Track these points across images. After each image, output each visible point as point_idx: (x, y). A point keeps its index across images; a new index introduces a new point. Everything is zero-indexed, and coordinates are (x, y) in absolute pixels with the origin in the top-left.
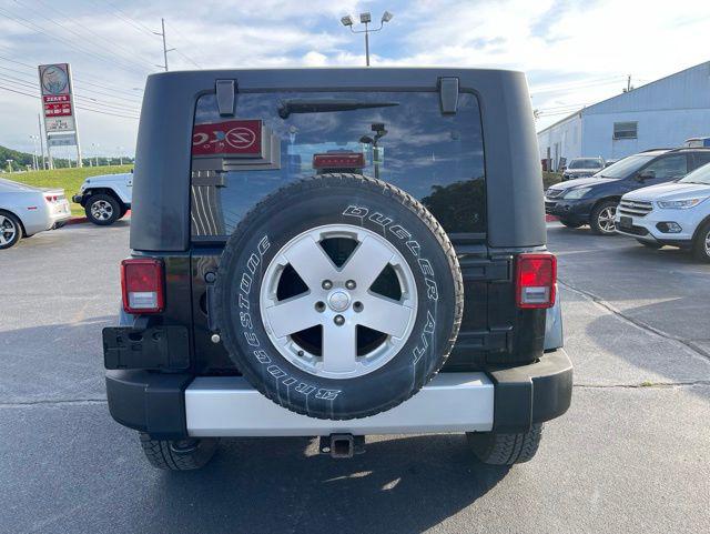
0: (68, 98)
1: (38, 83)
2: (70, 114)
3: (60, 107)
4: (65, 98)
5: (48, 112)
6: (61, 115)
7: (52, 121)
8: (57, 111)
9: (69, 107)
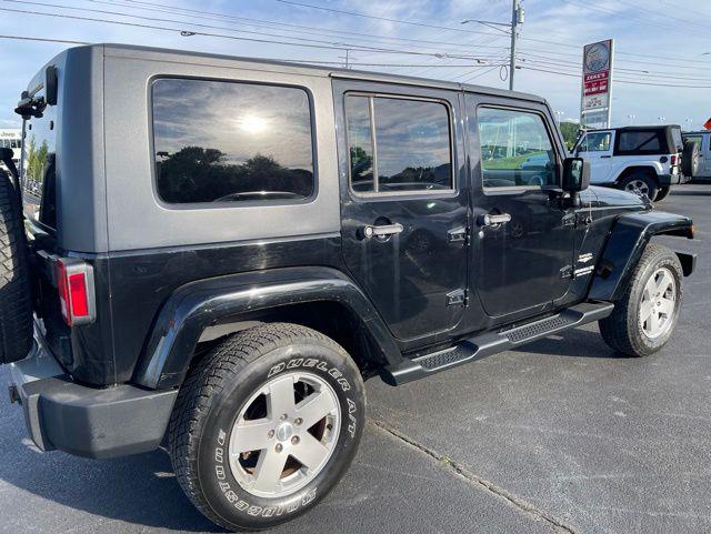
0: (607, 74)
1: (582, 62)
2: (606, 91)
3: (598, 84)
4: (603, 75)
5: (586, 91)
6: (598, 92)
7: (588, 99)
8: (594, 89)
9: (607, 84)
